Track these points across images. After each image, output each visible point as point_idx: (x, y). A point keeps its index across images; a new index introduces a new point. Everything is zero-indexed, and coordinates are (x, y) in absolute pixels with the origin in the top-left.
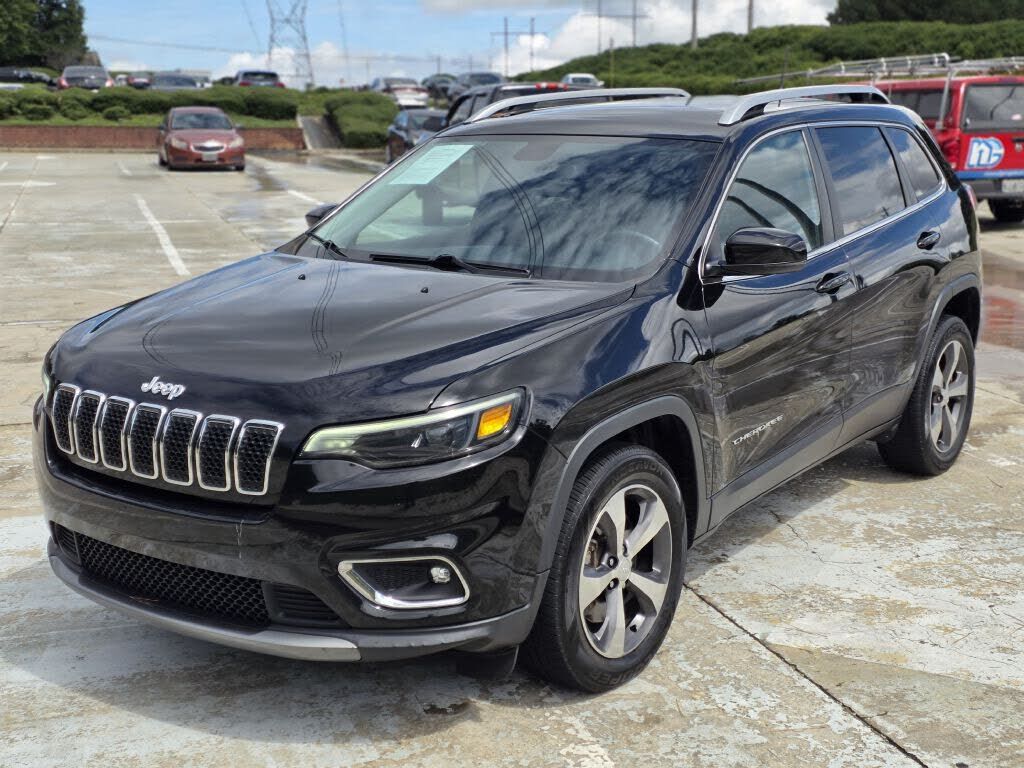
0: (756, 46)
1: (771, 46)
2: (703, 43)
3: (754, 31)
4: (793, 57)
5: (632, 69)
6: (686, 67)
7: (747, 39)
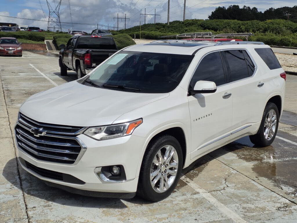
0: (185, 25)
1: (189, 25)
2: (171, 23)
3: (185, 20)
4: (195, 28)
5: (150, 30)
6: (166, 30)
7: (183, 23)
